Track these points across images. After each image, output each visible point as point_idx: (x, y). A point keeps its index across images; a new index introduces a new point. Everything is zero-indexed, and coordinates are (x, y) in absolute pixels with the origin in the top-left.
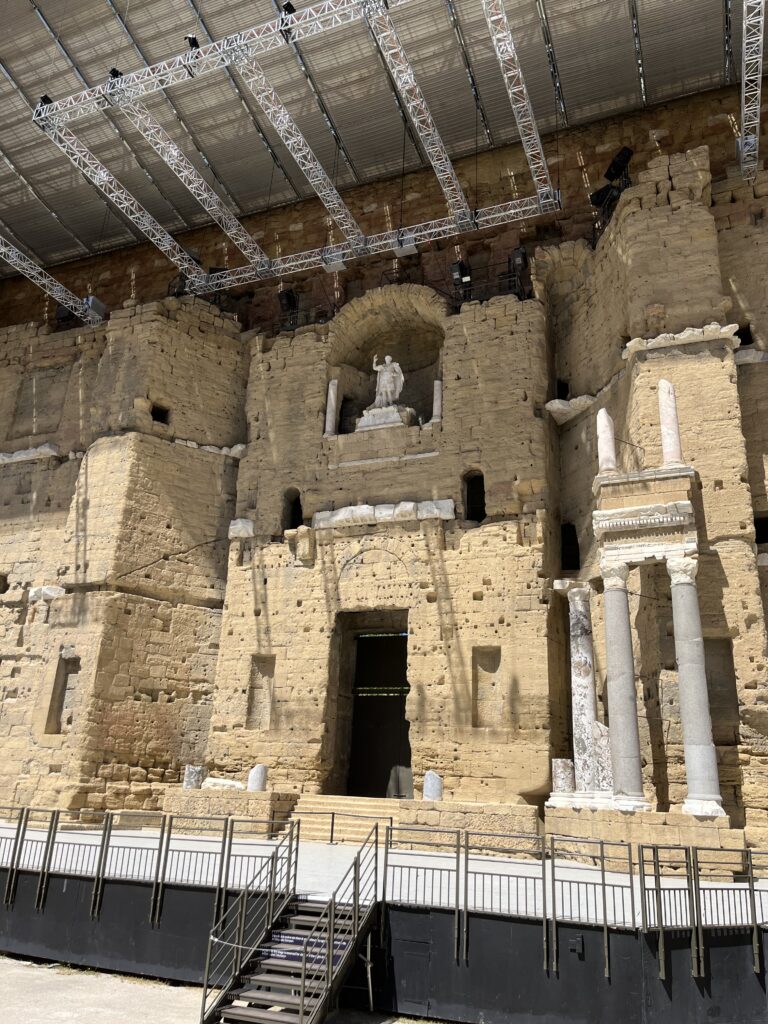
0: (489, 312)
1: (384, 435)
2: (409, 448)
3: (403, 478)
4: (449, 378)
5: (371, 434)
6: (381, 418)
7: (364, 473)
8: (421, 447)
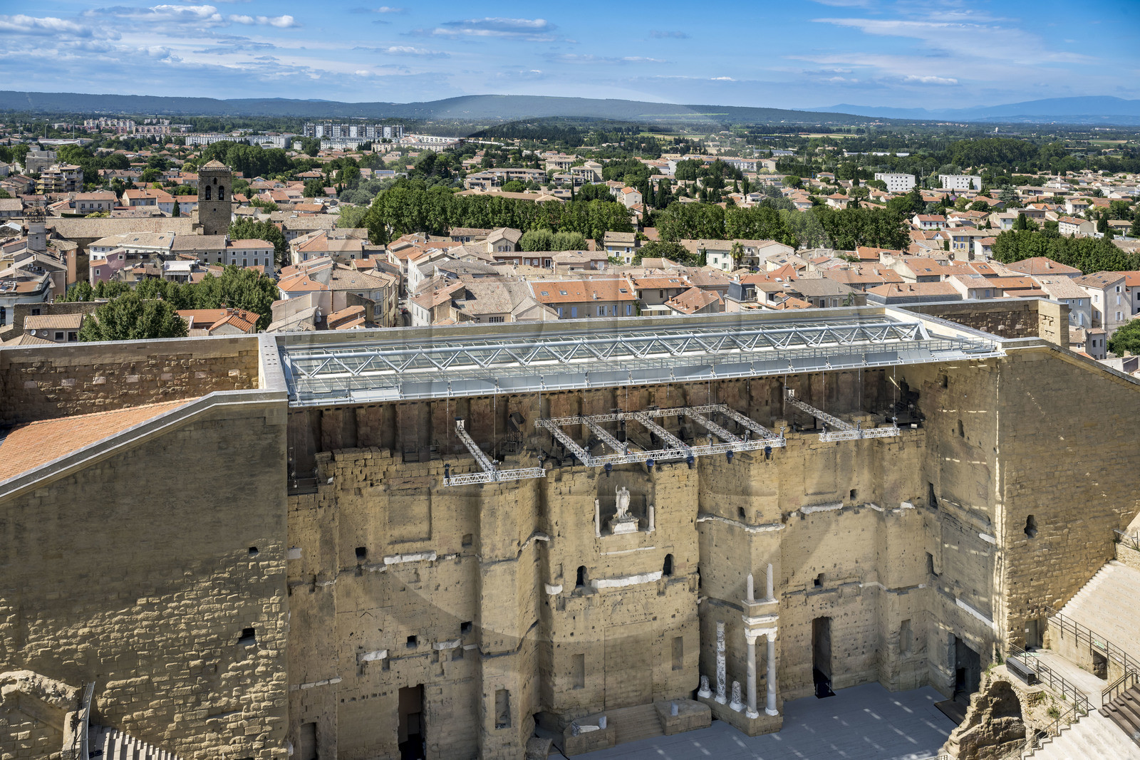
0: (677, 472)
1: (628, 537)
2: (641, 544)
3: (639, 561)
4: (659, 507)
5: (622, 536)
6: (625, 528)
7: (620, 557)
8: (646, 544)
